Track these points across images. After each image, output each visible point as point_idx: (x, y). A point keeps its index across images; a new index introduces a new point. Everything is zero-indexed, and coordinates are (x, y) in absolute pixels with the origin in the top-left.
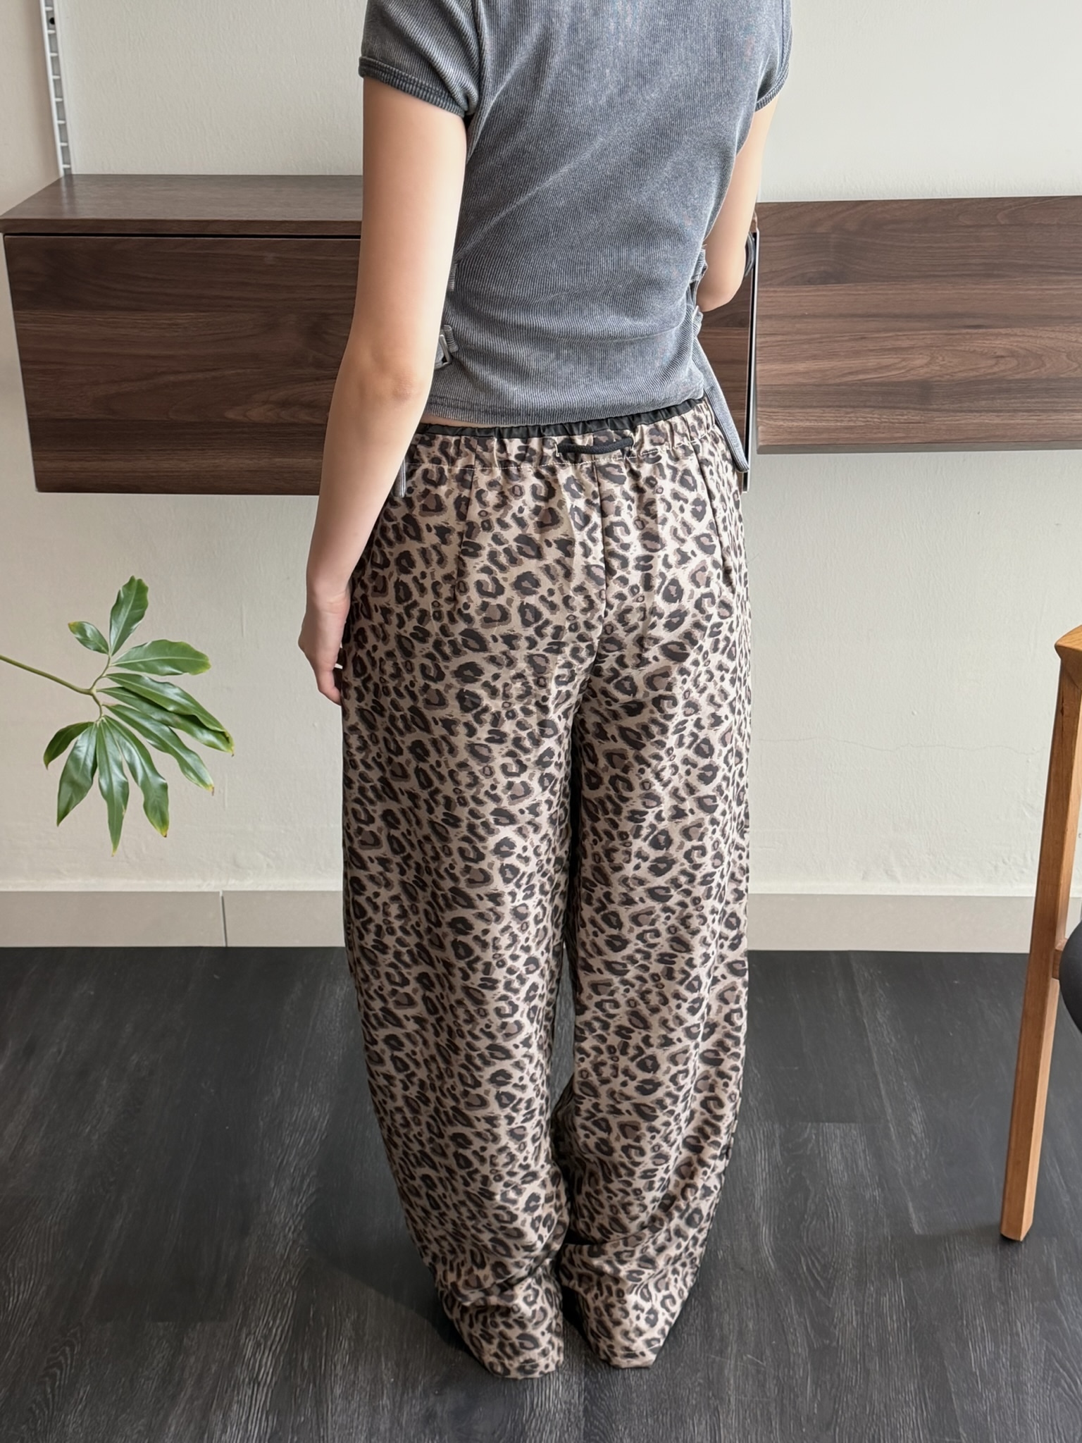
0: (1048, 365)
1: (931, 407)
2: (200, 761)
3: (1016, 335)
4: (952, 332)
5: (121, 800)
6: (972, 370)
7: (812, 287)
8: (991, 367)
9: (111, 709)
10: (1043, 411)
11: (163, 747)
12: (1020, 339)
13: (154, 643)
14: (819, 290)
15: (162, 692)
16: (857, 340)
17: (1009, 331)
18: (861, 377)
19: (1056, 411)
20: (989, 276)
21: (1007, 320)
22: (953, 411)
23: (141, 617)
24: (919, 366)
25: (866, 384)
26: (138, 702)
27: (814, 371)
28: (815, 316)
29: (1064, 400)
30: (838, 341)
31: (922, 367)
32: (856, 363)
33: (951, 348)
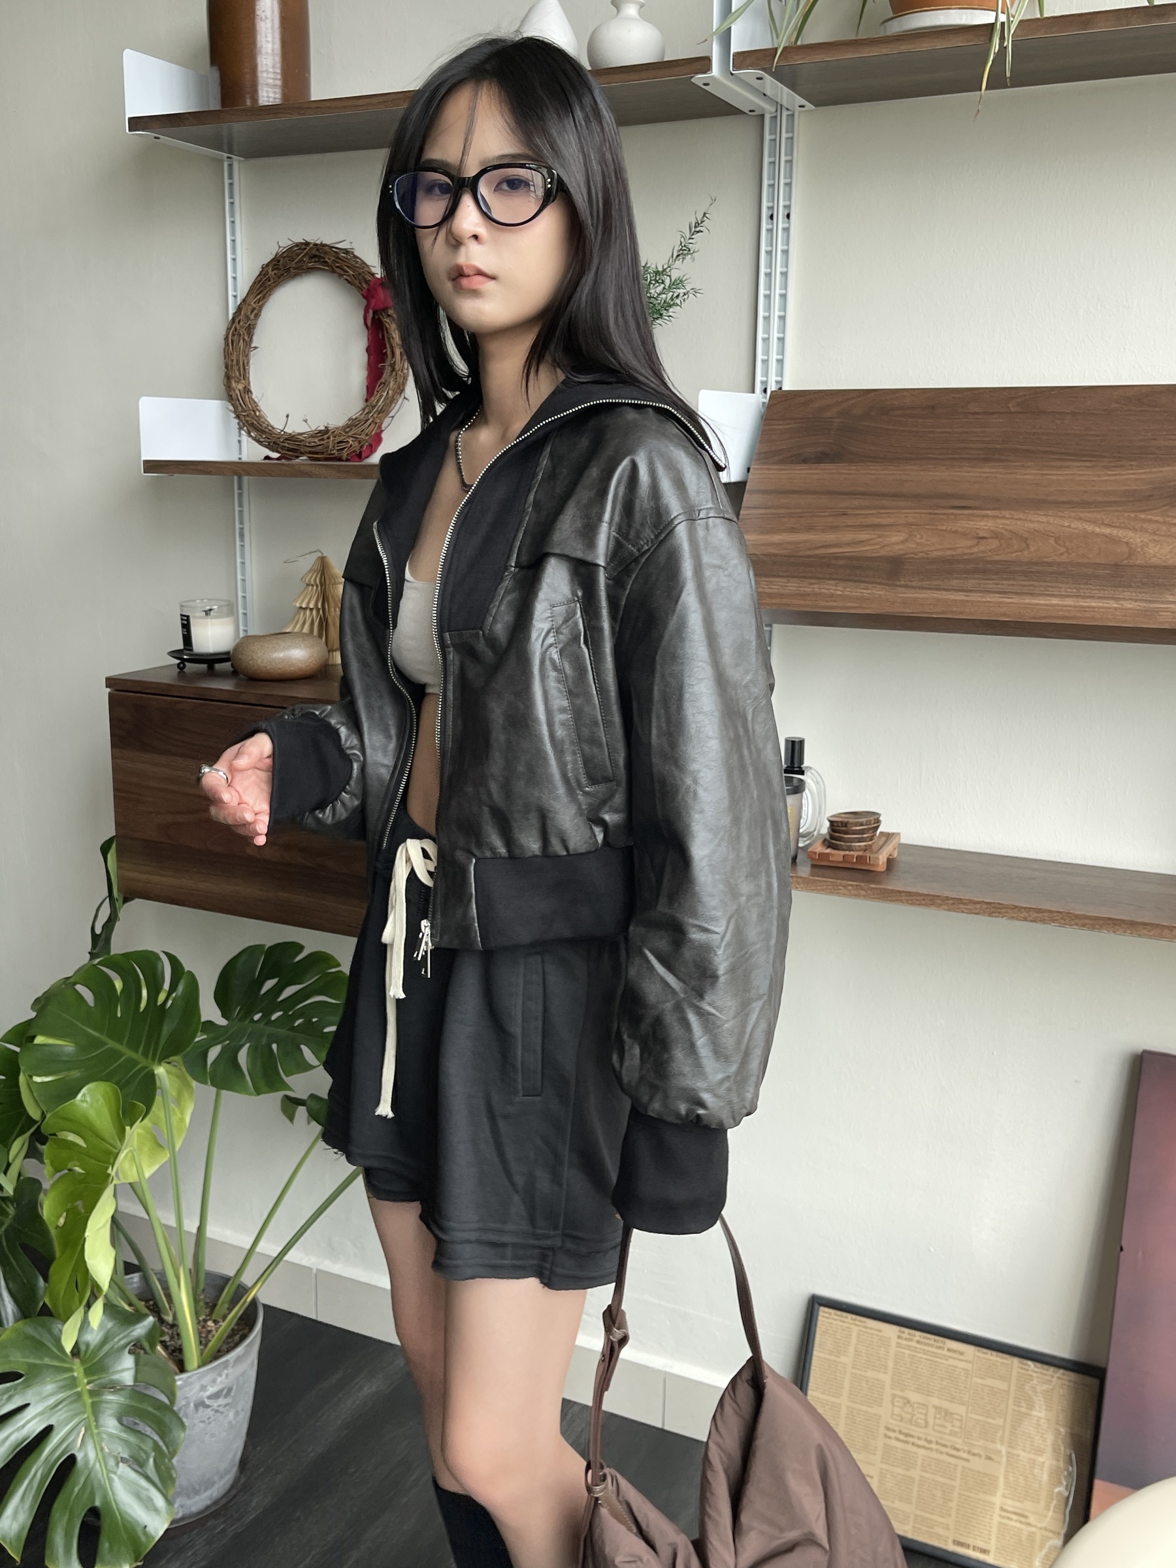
0: (1032, 549)
1: (898, 583)
3: (1004, 518)
4: (936, 511)
6: (951, 549)
7: (805, 466)
8: (973, 546)
10: (1017, 594)
12: (1007, 522)
14: (808, 468)
16: (836, 516)
17: (997, 513)
18: (836, 550)
19: (1031, 594)
20: (986, 460)
21: (997, 503)
22: (921, 588)
24: (894, 542)
25: (837, 558)
27: (789, 543)
28: (801, 492)
29: (1043, 584)
30: (818, 517)
31: (897, 544)
32: (831, 537)
33: (932, 527)
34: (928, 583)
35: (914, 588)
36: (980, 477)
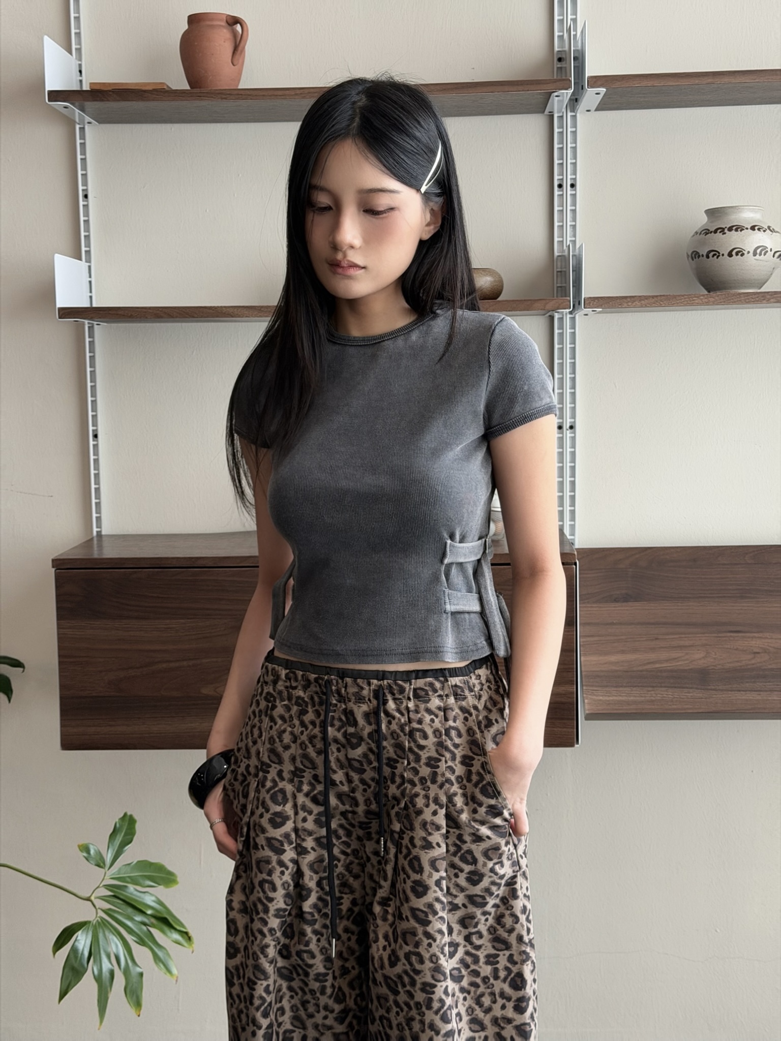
1: (709, 687)
2: (168, 955)
3: (766, 638)
4: (720, 635)
5: (108, 984)
6: (738, 662)
7: (617, 604)
8: (752, 659)
9: (104, 911)
11: (142, 942)
12: (770, 641)
13: (139, 862)
14: (622, 606)
15: (143, 899)
16: (652, 640)
17: (760, 635)
18: (657, 666)
20: (742, 597)
21: (759, 628)
22: (726, 690)
23: (130, 842)
24: (698, 658)
25: (661, 671)
26: (124, 907)
27: (623, 662)
28: (621, 624)
30: (639, 641)
31: (700, 659)
32: (652, 656)
33: (720, 646)
34: (730, 686)
35: (722, 690)
36: (741, 609)
